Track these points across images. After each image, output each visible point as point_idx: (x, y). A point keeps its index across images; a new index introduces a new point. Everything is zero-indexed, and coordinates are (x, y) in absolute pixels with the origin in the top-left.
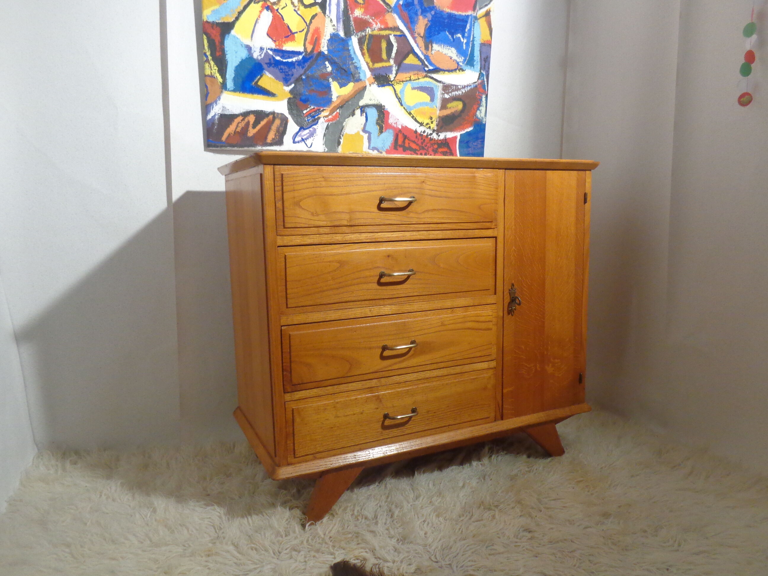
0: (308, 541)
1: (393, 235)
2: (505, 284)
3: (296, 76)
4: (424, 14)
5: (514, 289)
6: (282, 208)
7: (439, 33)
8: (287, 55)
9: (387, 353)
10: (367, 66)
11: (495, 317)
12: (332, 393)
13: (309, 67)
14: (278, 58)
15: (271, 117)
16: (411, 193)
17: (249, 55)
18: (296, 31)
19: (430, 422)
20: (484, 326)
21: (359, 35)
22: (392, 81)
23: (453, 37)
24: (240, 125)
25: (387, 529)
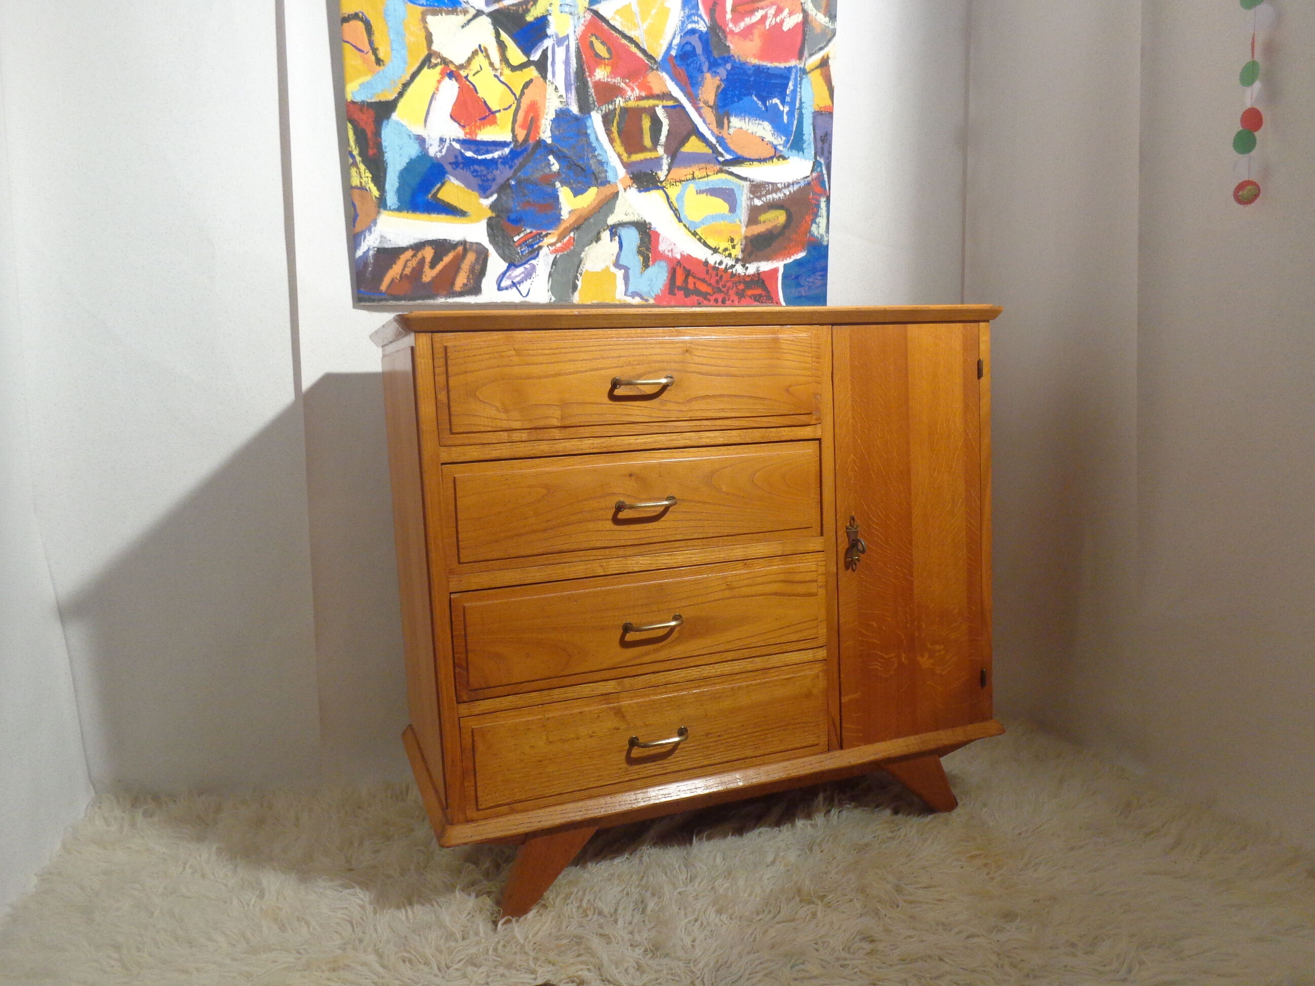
0: (495, 950)
1: (638, 441)
2: (838, 517)
3: (500, 180)
4: (714, 69)
5: (855, 527)
6: (447, 402)
7: (740, 99)
8: (484, 148)
9: (630, 637)
10: (618, 160)
11: (822, 574)
12: (539, 703)
13: (522, 166)
14: (469, 154)
15: (460, 248)
16: (665, 370)
17: (421, 152)
18: (497, 109)
19: (713, 752)
20: (801, 589)
21: (604, 109)
22: (661, 182)
23: (764, 104)
24: (410, 264)
25: (631, 933)
